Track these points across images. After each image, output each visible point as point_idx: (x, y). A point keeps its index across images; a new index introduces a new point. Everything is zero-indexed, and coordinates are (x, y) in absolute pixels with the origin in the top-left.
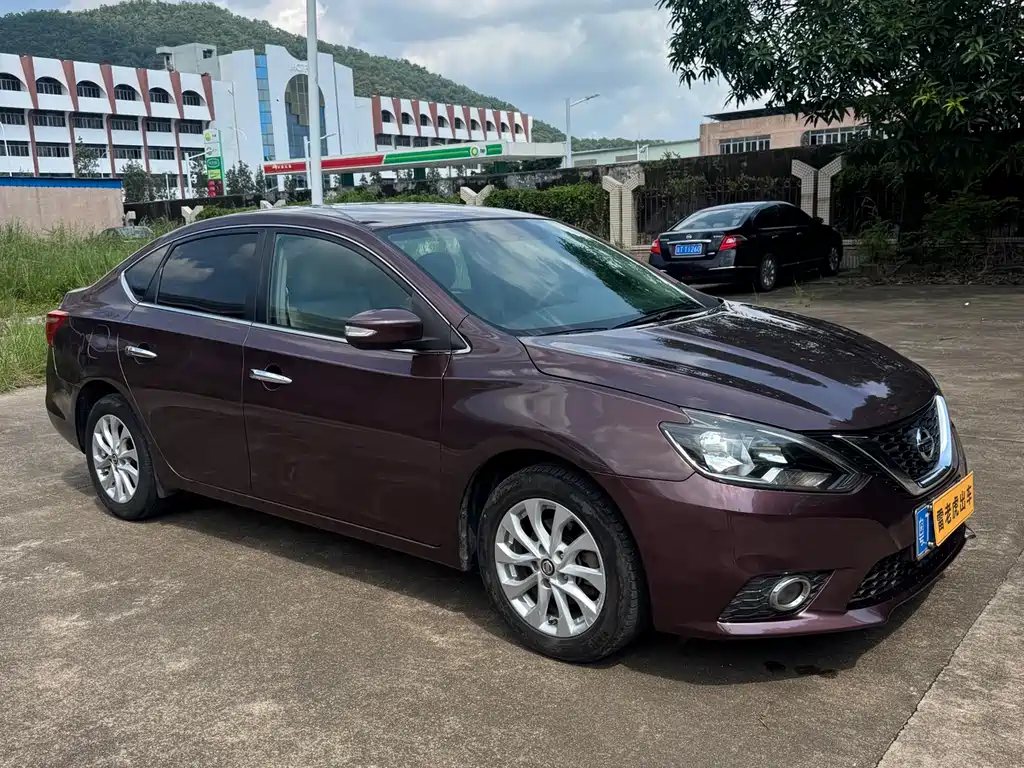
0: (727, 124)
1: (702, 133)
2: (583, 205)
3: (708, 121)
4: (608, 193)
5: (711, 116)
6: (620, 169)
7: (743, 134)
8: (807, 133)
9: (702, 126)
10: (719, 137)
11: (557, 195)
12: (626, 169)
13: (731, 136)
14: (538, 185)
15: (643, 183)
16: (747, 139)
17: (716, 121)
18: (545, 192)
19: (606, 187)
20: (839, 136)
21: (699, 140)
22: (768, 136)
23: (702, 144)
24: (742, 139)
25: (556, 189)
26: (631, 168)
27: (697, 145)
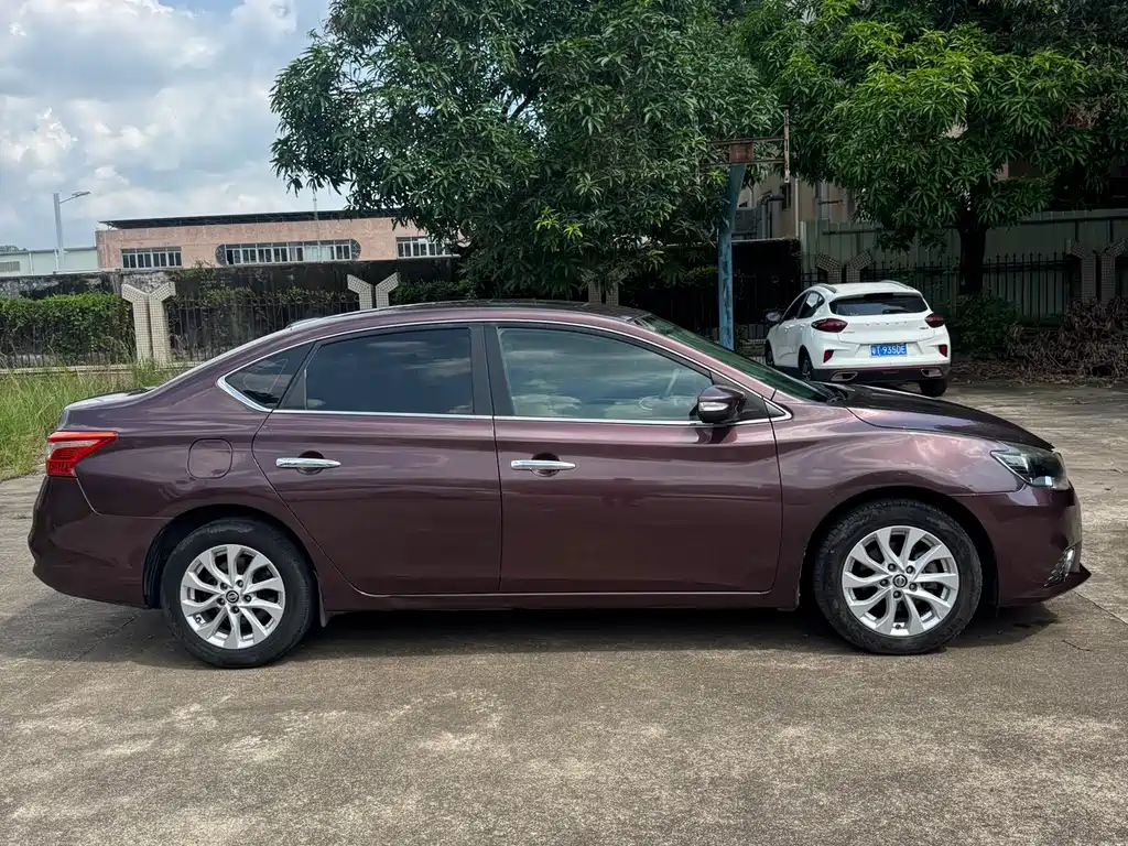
0: (128, 232)
1: (98, 240)
2: (98, 316)
3: (105, 227)
4: (129, 303)
5: (108, 223)
6: (138, 277)
7: (147, 244)
8: (222, 246)
9: (99, 234)
10: (119, 246)
11: (60, 306)
12: (147, 277)
13: (135, 245)
14: (24, 294)
15: (174, 293)
16: (154, 249)
17: (114, 229)
18: (39, 302)
19: (125, 296)
20: (257, 252)
21: (95, 248)
22: (179, 248)
23: (99, 252)
24: (147, 250)
25: (57, 298)
26: (154, 275)
27: (94, 254)
